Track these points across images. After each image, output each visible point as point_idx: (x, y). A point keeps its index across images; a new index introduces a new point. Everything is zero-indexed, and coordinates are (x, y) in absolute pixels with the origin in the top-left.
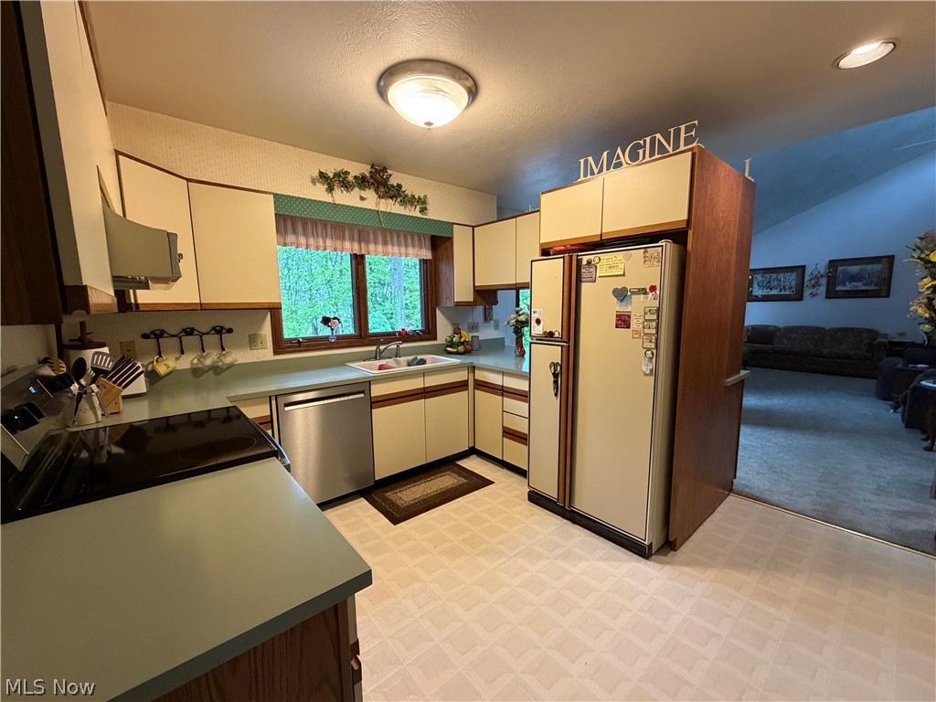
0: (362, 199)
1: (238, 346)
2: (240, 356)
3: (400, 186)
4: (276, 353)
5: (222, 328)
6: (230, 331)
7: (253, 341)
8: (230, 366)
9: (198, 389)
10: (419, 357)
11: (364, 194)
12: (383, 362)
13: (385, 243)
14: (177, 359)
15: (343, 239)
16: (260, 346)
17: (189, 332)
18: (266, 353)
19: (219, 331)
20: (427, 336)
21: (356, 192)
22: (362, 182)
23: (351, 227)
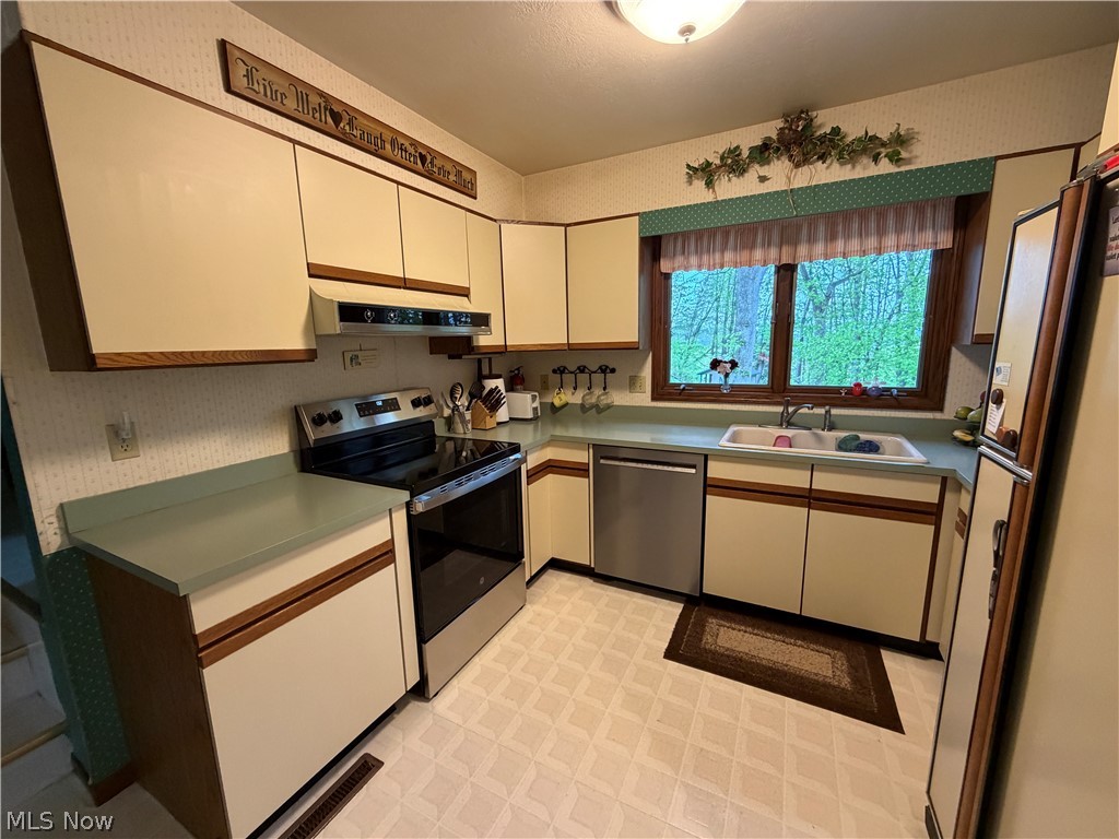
0: (763, 179)
1: (620, 387)
2: (620, 398)
3: (836, 131)
4: (653, 399)
5: (607, 367)
6: (613, 371)
7: (633, 383)
8: (609, 407)
9: (584, 423)
10: (864, 436)
11: (764, 171)
12: (789, 433)
13: (832, 237)
14: (573, 394)
15: (752, 247)
16: (638, 390)
17: (582, 369)
18: (643, 398)
19: (604, 370)
20: (916, 401)
21: (756, 170)
22: (763, 152)
23: (767, 226)
